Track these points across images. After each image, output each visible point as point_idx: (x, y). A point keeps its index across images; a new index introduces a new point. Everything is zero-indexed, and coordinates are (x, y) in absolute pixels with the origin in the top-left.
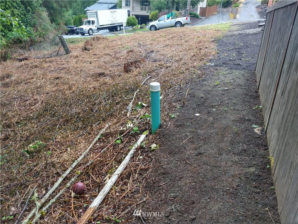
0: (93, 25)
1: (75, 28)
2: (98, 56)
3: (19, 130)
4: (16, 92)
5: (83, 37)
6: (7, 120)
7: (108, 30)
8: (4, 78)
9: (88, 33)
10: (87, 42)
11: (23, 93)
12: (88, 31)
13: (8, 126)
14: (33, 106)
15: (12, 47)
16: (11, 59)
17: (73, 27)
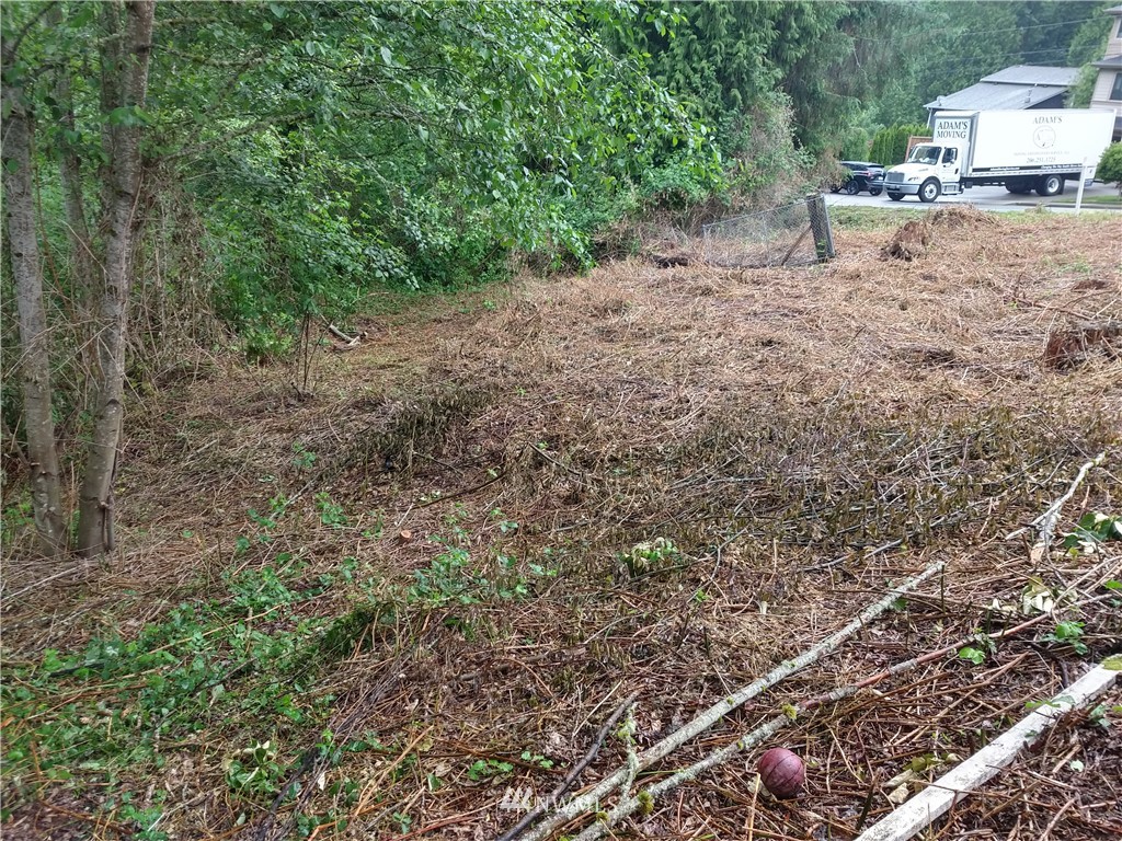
0: (948, 164)
1: (872, 171)
2: (941, 285)
3: (614, 484)
4: (629, 363)
5: (896, 206)
6: (587, 442)
7: (1003, 190)
8: (606, 311)
9: (920, 193)
10: (911, 228)
11: (650, 370)
12: (921, 186)
13: (585, 462)
14: (670, 418)
15: (651, 219)
16: (636, 254)
17: (864, 168)
